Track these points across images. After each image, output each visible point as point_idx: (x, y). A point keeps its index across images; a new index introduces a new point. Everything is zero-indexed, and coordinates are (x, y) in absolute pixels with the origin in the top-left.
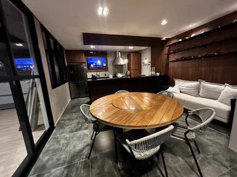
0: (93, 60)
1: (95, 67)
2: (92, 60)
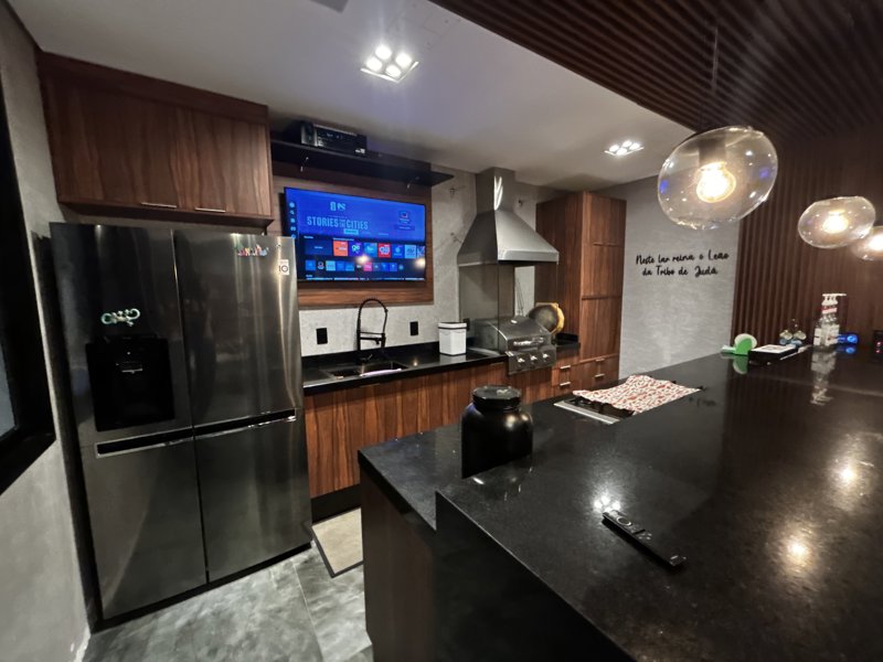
0: (338, 213)
2: (328, 214)
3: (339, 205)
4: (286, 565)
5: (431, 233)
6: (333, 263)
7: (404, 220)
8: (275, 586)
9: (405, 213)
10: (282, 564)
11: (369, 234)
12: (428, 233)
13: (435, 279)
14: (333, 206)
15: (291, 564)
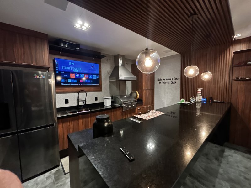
0: (72, 66)
1: (76, 81)
2: (69, 66)
3: (72, 63)
4: (50, 172)
5: (101, 72)
6: (70, 80)
7: (93, 68)
8: (46, 179)
9: (93, 66)
10: (49, 172)
11: (81, 72)
12: (100, 72)
13: (102, 85)
14: (70, 63)
15: (52, 172)
